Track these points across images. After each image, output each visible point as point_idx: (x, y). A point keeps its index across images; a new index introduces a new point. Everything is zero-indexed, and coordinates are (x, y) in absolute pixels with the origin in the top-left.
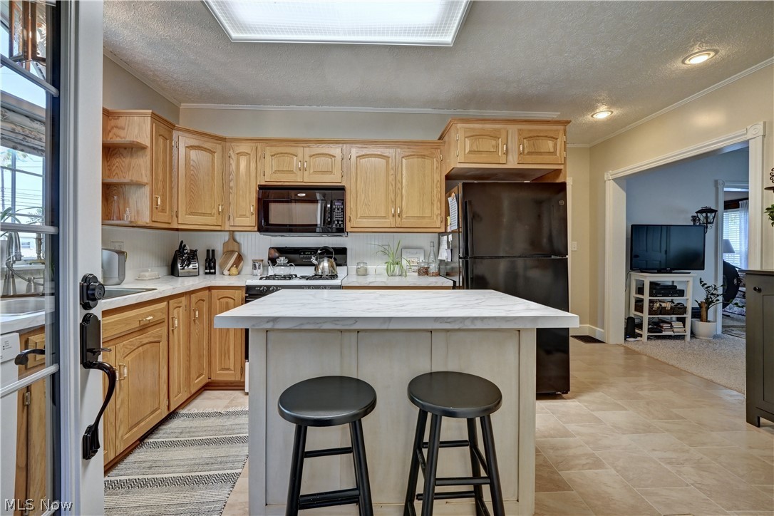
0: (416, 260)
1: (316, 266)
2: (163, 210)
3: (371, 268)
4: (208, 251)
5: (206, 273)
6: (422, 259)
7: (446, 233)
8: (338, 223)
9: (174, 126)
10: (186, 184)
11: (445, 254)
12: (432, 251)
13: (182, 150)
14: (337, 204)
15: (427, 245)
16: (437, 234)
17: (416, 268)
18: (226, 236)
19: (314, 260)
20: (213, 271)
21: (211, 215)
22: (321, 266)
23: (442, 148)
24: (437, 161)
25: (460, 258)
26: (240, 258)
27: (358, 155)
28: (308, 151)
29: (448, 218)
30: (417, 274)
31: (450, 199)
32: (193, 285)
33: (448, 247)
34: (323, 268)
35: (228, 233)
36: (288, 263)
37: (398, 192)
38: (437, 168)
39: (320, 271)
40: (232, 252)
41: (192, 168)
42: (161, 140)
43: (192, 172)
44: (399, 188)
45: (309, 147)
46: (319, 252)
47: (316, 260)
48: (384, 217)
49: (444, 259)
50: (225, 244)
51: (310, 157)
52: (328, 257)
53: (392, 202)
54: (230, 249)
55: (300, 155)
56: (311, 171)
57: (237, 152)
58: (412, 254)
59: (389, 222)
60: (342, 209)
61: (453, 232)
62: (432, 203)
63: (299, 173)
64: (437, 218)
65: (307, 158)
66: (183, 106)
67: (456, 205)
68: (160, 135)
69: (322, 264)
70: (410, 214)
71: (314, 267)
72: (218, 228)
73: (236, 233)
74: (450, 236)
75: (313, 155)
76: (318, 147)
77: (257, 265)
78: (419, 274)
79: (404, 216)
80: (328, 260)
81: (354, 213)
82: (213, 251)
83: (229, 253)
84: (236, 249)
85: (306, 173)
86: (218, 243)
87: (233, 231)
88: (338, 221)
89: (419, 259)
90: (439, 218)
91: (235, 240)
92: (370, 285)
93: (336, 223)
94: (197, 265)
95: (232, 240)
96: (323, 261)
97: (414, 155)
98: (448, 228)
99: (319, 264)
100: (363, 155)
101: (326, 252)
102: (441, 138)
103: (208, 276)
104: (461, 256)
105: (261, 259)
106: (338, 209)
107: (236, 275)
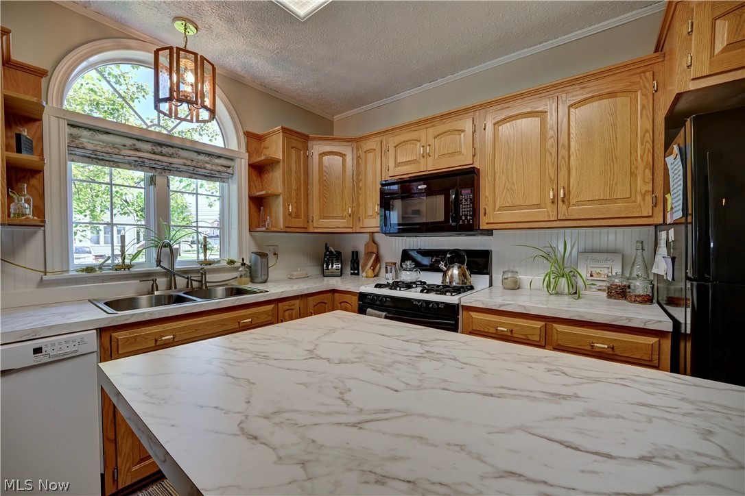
0: (606, 271)
1: (445, 273)
2: (297, 216)
3: (525, 278)
4: (353, 252)
5: (352, 274)
6: (617, 269)
7: (664, 225)
8: (466, 218)
9: (308, 137)
10: (320, 189)
11: (662, 266)
12: (639, 259)
13: (316, 158)
14: (466, 193)
15: (630, 248)
16: (652, 229)
17: (604, 284)
18: (367, 237)
19: (442, 265)
20: (356, 272)
21: (342, 217)
22: (450, 273)
23: (656, 68)
24: (643, 94)
25: (687, 278)
26: (378, 260)
27: (496, 120)
28: (431, 132)
29: (668, 196)
30: (605, 294)
31: (669, 160)
32: (308, 289)
33: (669, 254)
34: (452, 277)
35: (368, 235)
36: (414, 268)
37: (563, 163)
38: (643, 107)
39: (448, 280)
40: (372, 253)
41: (324, 174)
42: (293, 152)
43: (325, 178)
44: (563, 157)
45: (433, 126)
46: (448, 256)
47: (445, 266)
48: (538, 206)
49: (663, 273)
50: (367, 246)
51: (435, 138)
52: (459, 263)
53: (551, 180)
54: (370, 251)
55: (423, 140)
56: (436, 156)
57: (365, 150)
58: (598, 261)
59: (547, 212)
60: (471, 200)
61: (675, 224)
62: (632, 174)
63: (422, 161)
64: (644, 199)
65: (431, 141)
66: (336, 118)
67: (681, 167)
68: (292, 148)
69: (451, 270)
70: (585, 196)
71: (442, 274)
72: (350, 230)
73: (376, 234)
74: (671, 232)
75: (438, 135)
76: (444, 123)
77: (389, 268)
78: (610, 295)
79: (573, 201)
80: (459, 267)
81: (491, 203)
82: (357, 252)
83: (369, 254)
84: (375, 251)
85: (430, 160)
86: (361, 244)
87: (373, 233)
88: (466, 216)
89: (612, 271)
90: (649, 199)
91: (374, 242)
92: (501, 309)
93: (463, 218)
94: (340, 266)
95: (371, 242)
96: (453, 267)
97: (593, 97)
98: (669, 215)
99: (448, 269)
100: (504, 119)
101: (456, 257)
102: (658, 48)
103: (353, 276)
104: (690, 275)
105: (394, 261)
106: (466, 200)
107: (371, 277)
